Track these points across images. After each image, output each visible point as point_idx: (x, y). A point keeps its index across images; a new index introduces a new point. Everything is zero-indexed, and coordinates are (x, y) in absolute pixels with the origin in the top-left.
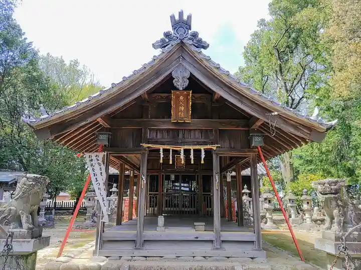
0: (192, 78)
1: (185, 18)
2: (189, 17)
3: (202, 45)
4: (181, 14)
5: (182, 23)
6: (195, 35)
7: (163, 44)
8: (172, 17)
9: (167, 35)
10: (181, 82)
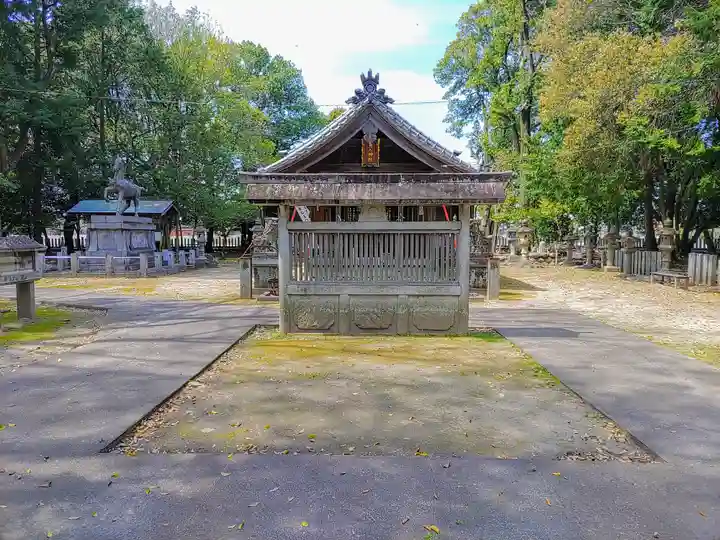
0: (380, 134)
1: (374, 76)
2: (377, 77)
3: (387, 100)
4: (370, 73)
5: (370, 81)
6: (382, 92)
7: (354, 101)
8: (362, 76)
9: (358, 93)
10: (370, 137)
